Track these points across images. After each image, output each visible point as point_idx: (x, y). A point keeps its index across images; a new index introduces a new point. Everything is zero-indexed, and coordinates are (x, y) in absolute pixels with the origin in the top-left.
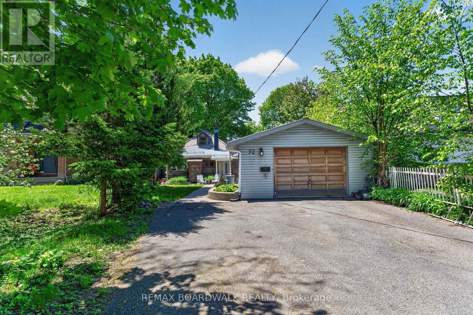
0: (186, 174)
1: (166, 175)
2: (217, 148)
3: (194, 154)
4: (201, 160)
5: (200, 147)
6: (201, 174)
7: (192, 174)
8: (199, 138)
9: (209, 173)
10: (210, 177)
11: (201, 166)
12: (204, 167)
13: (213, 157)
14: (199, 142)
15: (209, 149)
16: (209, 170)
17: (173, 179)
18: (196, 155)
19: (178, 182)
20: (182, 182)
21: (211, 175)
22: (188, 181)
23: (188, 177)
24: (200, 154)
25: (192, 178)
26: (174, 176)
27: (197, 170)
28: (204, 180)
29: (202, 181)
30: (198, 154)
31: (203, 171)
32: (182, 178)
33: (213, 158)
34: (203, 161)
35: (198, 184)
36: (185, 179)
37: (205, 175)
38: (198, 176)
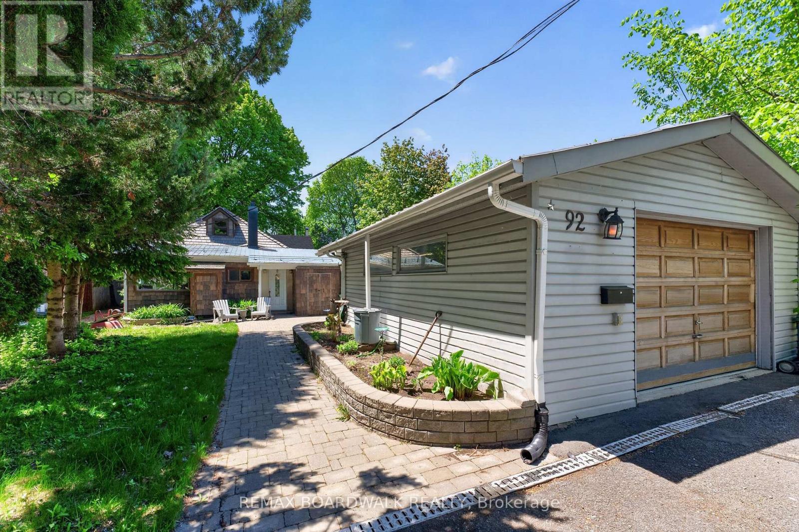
0: (184, 297)
1: (122, 298)
2: (253, 244)
3: (202, 254)
4: (223, 267)
5: (213, 240)
6: (224, 298)
7: (199, 297)
8: (210, 221)
9: (241, 296)
10: (245, 304)
11: (220, 280)
12: (227, 283)
13: (251, 260)
14: (210, 230)
15: (236, 244)
16: (240, 287)
17: (144, 310)
18: (206, 254)
19: (158, 317)
20: (171, 316)
21: (247, 299)
22: (188, 314)
23: (187, 304)
24: (217, 254)
25: (199, 306)
26: (147, 302)
27: (213, 288)
28: (232, 312)
29: (227, 313)
30: (213, 254)
31: (224, 291)
32: (171, 308)
33: (251, 262)
34: (226, 268)
35: (216, 322)
36: (180, 310)
37: (233, 300)
38: (216, 303)
